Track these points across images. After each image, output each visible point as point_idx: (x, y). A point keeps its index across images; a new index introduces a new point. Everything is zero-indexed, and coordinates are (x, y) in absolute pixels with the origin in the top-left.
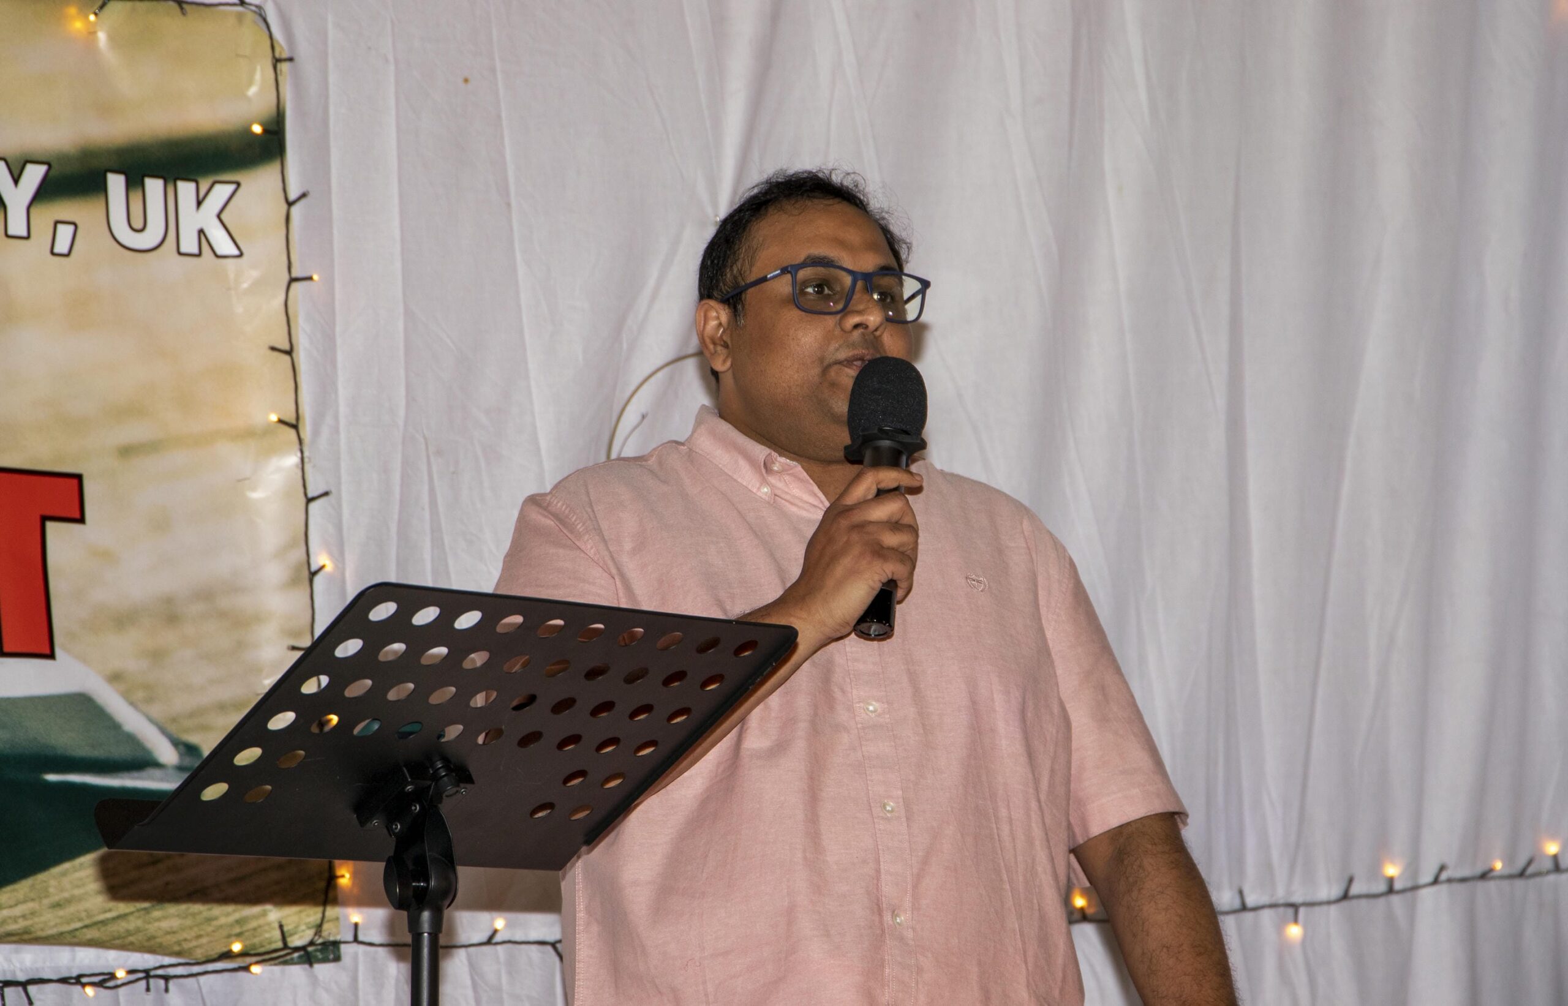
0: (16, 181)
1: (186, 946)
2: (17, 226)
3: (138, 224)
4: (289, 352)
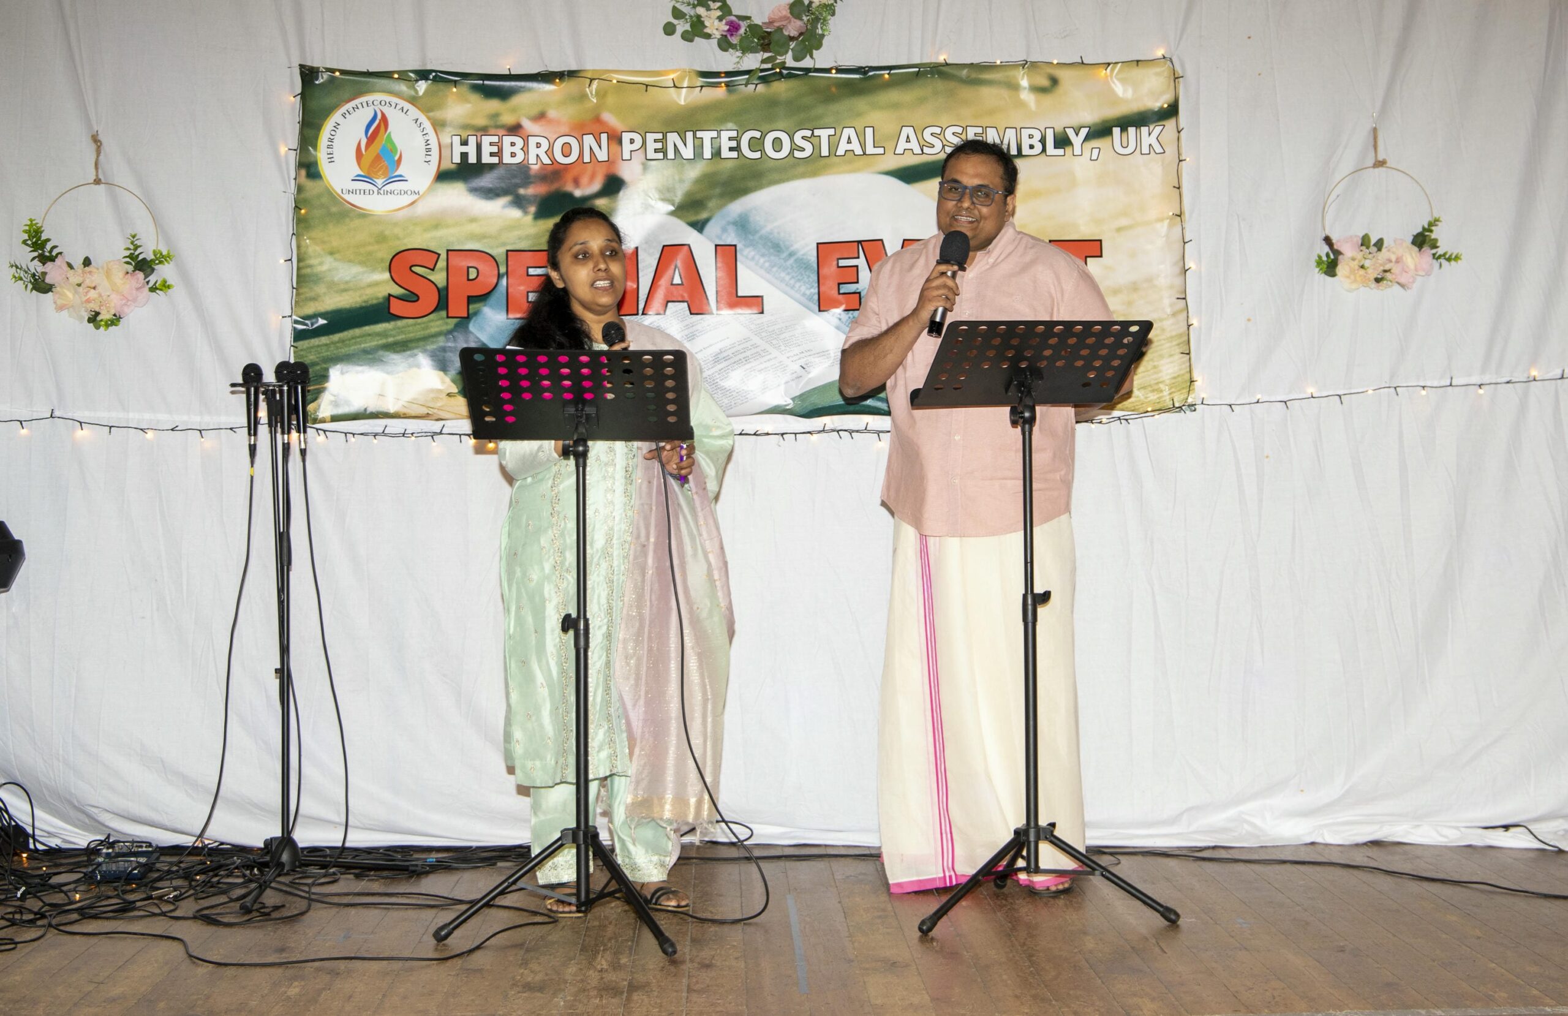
0: (1077, 135)
1: (1137, 407)
2: (1077, 151)
3: (1125, 145)
4: (1179, 188)
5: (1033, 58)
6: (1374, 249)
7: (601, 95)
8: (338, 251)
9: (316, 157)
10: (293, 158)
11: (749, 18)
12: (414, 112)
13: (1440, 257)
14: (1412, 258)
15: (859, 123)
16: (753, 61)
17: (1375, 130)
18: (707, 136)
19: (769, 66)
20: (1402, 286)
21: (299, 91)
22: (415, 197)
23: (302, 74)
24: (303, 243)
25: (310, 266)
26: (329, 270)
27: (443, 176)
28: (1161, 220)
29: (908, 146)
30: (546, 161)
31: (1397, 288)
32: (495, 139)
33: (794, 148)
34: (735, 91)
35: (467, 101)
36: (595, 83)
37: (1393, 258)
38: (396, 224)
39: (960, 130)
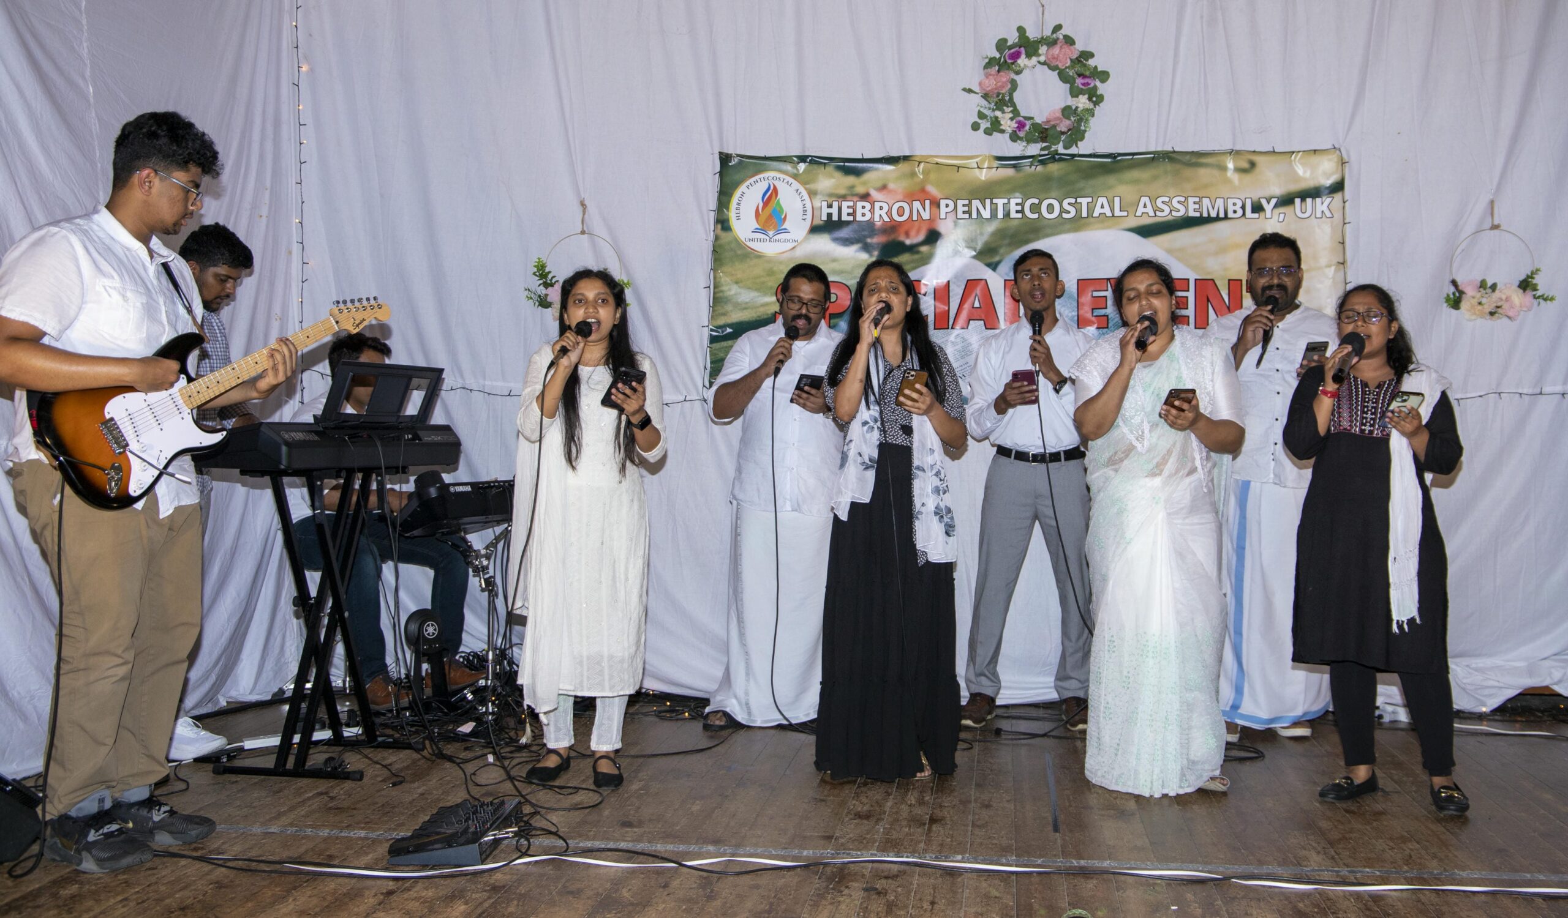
0: (1268, 203)
3: (1303, 211)
5: (1238, 148)
6: (1489, 291)
7: (926, 172)
8: (741, 282)
9: (728, 216)
10: (712, 216)
11: (1032, 118)
12: (796, 185)
13: (1539, 297)
14: (1518, 298)
15: (1110, 195)
16: (1034, 149)
17: (1492, 202)
18: (1000, 202)
19: (1046, 152)
20: (1509, 317)
21: (718, 169)
22: (795, 244)
23: (721, 158)
24: (718, 275)
25: (722, 291)
26: (735, 294)
27: (815, 230)
28: (1329, 266)
29: (1145, 210)
30: (887, 219)
31: (1505, 320)
32: (851, 204)
33: (1063, 211)
34: (1020, 170)
35: (833, 177)
36: (922, 165)
37: (1504, 297)
38: (781, 263)
39: (1182, 199)
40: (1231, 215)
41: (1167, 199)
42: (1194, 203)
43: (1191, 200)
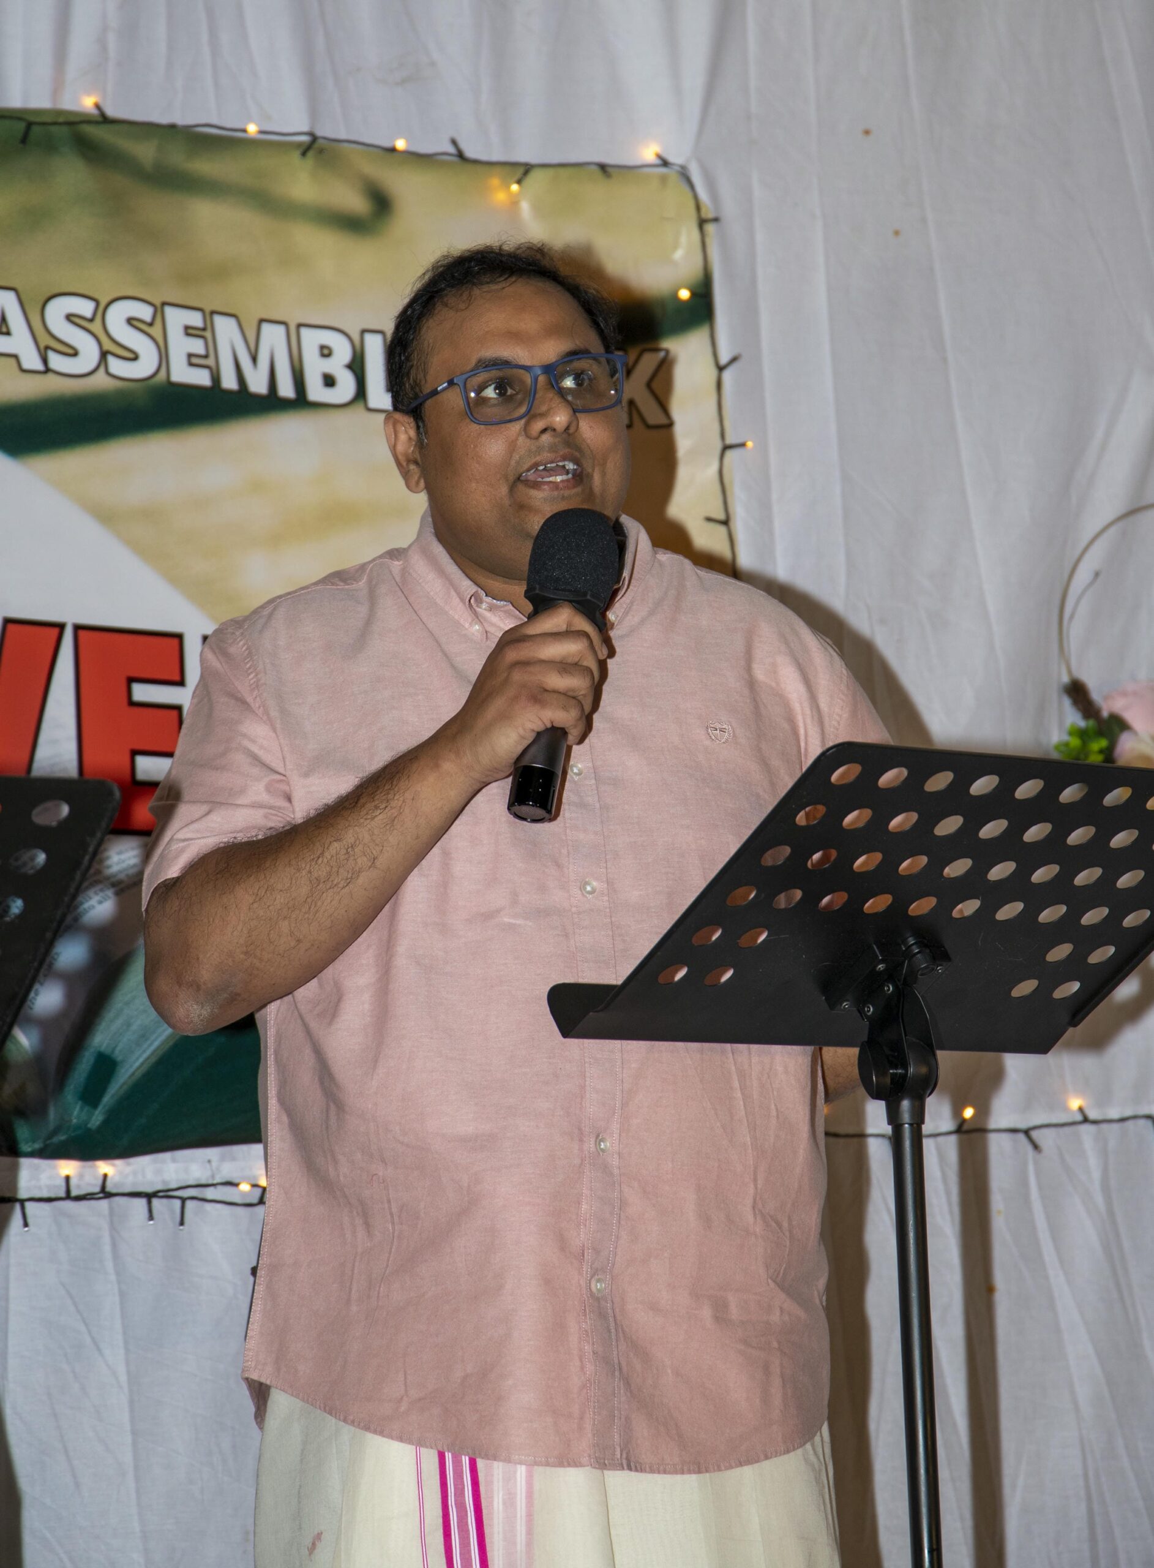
4: (726, 523)
5: (330, 129)
29: (7, 345)
39: (144, 312)
40: (316, 391)
41: (85, 308)
42: (189, 331)
43: (176, 319)
